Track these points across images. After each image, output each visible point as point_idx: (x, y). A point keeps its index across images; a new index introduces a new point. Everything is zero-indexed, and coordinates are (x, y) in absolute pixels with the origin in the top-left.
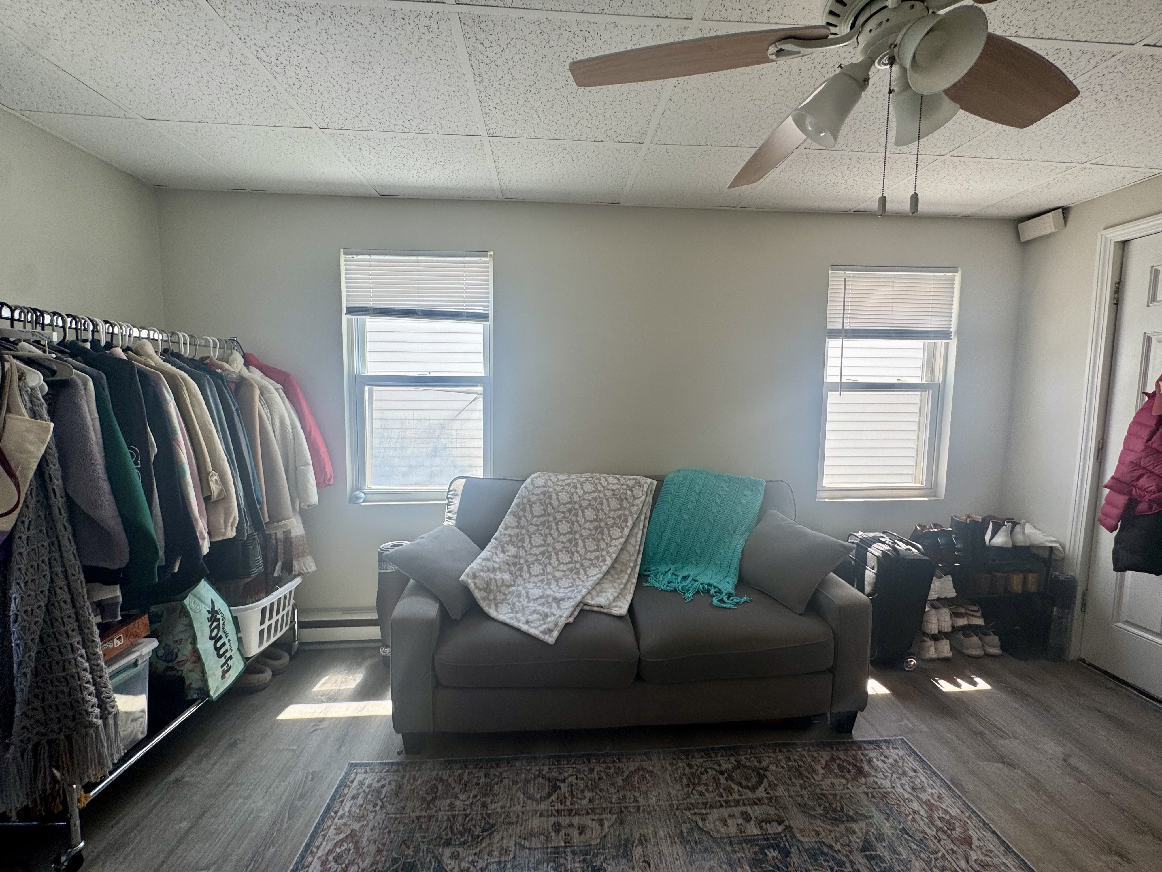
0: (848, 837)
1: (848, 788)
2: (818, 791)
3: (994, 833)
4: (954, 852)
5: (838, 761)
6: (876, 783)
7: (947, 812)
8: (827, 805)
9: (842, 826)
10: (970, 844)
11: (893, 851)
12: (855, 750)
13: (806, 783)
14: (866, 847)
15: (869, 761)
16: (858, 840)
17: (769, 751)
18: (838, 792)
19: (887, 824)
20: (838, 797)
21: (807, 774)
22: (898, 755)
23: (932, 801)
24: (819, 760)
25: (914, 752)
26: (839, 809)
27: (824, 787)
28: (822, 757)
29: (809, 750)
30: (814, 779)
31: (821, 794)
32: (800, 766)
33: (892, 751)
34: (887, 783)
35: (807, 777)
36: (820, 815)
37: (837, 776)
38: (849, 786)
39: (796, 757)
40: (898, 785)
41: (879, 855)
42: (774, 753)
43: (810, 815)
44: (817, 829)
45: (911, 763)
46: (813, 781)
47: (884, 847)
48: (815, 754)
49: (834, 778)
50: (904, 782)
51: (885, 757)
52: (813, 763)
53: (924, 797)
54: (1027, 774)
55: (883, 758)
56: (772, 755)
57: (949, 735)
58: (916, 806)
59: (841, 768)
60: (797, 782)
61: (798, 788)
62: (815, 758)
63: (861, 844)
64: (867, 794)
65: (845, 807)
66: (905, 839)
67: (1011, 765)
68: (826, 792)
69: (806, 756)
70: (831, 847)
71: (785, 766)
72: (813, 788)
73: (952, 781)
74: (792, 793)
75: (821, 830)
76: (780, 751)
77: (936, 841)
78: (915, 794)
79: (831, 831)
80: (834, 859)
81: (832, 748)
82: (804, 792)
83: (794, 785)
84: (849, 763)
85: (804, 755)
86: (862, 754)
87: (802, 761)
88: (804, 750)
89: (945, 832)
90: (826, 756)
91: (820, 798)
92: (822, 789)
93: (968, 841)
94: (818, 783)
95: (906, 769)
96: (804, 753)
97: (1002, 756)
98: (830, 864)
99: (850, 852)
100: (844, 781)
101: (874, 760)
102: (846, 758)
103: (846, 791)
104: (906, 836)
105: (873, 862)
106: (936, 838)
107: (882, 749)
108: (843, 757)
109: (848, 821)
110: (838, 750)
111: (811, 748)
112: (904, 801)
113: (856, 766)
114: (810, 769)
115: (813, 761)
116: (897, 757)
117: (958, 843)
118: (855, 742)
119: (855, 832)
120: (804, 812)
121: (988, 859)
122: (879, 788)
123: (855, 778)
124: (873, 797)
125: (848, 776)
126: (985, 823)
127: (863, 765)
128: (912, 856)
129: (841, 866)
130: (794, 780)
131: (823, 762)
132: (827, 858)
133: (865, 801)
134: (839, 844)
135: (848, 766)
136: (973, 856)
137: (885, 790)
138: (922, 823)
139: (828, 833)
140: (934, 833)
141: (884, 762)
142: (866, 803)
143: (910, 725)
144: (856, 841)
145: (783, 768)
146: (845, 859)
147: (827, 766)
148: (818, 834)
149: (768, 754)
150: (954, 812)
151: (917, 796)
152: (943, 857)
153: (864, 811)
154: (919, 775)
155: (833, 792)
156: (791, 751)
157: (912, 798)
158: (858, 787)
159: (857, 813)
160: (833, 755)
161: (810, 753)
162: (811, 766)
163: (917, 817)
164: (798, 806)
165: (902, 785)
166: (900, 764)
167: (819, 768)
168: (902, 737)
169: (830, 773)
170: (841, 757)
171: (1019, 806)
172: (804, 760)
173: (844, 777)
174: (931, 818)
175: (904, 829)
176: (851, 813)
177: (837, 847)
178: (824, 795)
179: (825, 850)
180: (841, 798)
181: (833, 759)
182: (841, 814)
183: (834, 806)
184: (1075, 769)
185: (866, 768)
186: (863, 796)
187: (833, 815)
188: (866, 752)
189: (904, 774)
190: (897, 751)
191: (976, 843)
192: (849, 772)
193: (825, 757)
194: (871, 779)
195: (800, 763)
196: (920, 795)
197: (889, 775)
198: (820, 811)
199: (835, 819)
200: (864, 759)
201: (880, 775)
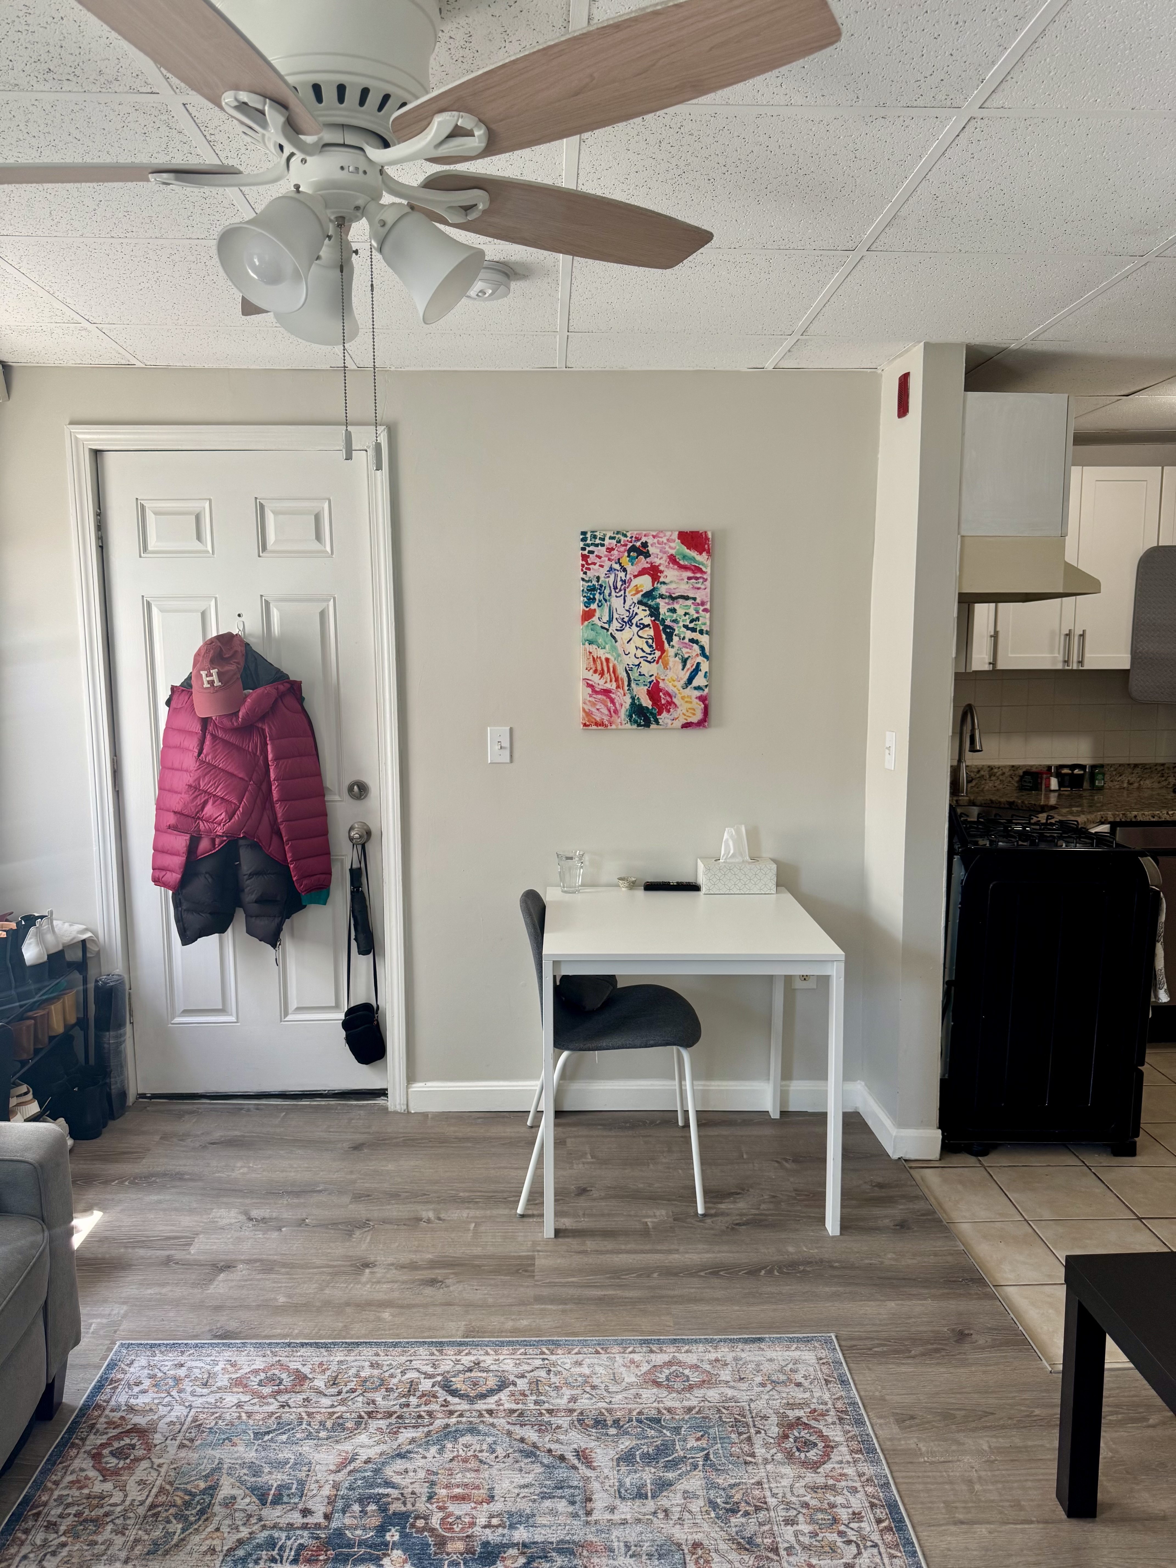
0: (235, 1510)
1: (160, 1466)
2: (141, 1511)
3: (302, 1345)
4: (307, 1400)
5: (106, 1452)
6: (172, 1423)
7: (256, 1372)
8: (173, 1510)
9: (217, 1508)
10: (305, 1377)
11: (280, 1465)
12: (100, 1416)
13: (117, 1521)
14: (262, 1495)
15: (131, 1409)
16: (247, 1500)
17: (13, 1551)
18: (158, 1483)
19: (241, 1448)
20: (168, 1487)
21: (101, 1512)
22: (143, 1368)
23: (234, 1376)
24: (87, 1478)
25: (152, 1346)
26: (187, 1498)
27: (140, 1498)
28: (82, 1470)
29: (57, 1483)
30: (115, 1505)
31: (149, 1510)
32: (78, 1514)
33: (132, 1370)
34: (179, 1411)
35: (107, 1515)
36: (184, 1530)
37: (130, 1468)
38: (157, 1461)
39: (59, 1510)
40: (191, 1398)
41: (279, 1486)
42: (22, 1543)
43: (176, 1545)
44: (204, 1548)
45: (166, 1361)
46: (119, 1509)
47: (270, 1473)
48: (69, 1478)
49: (131, 1475)
50: (189, 1389)
51: (137, 1384)
52: (86, 1491)
53: (223, 1381)
54: (248, 1262)
55: (136, 1389)
56: (24, 1551)
57: (149, 1291)
58: (231, 1399)
59: (118, 1454)
60: (107, 1532)
61: (119, 1540)
62: (78, 1481)
63: (254, 1499)
64: (182, 1446)
65: (189, 1487)
66: (271, 1440)
67: (228, 1267)
68: (150, 1500)
69: (65, 1492)
70: (240, 1542)
71: (63, 1539)
72: (132, 1515)
73: (216, 1337)
74: (123, 1555)
75: (208, 1542)
76: (27, 1532)
77: (287, 1409)
78: (214, 1388)
79: (218, 1530)
80: (259, 1547)
81: (73, 1445)
82: (132, 1533)
83: (109, 1543)
84: (118, 1437)
85: (62, 1496)
86: (112, 1411)
87: (68, 1505)
88: (52, 1490)
89: (279, 1392)
90: (81, 1463)
91: (156, 1515)
92: (142, 1503)
93: (300, 1378)
94: (127, 1503)
95: (172, 1372)
96: (56, 1494)
97: (214, 1265)
98: (264, 1557)
99: (260, 1520)
100: (145, 1464)
101: (133, 1401)
102: (105, 1437)
103: (163, 1470)
104: (266, 1438)
105: (285, 1499)
106: (283, 1406)
107: (121, 1380)
108: (103, 1439)
109: (212, 1496)
110: (83, 1440)
111: (54, 1478)
112: (217, 1407)
113: (129, 1431)
114: (95, 1502)
115: (81, 1488)
116: (146, 1371)
117: (298, 1388)
118: (84, 1410)
119: (234, 1498)
120: (166, 1553)
121: (328, 1373)
122: (182, 1424)
123: (149, 1447)
124: (192, 1440)
125: (139, 1453)
126: (289, 1345)
127: (133, 1422)
128: (295, 1448)
129: (275, 1545)
130: (100, 1539)
131: (92, 1473)
132: (254, 1557)
133: (194, 1456)
134: (242, 1528)
135: (122, 1443)
136: (320, 1383)
137: (189, 1419)
138: (257, 1408)
139: (218, 1534)
140: (277, 1404)
141: (144, 1392)
142: (196, 1456)
143: (105, 1321)
144: (247, 1502)
145: (64, 1545)
146: (266, 1533)
147: (106, 1474)
148: (212, 1551)
149: (18, 1559)
150: (259, 1364)
151: (219, 1388)
152: (309, 1414)
153: (207, 1467)
154: (189, 1364)
155: (155, 1490)
156: (38, 1514)
157: (218, 1395)
158: (165, 1450)
159: (206, 1476)
160: (88, 1453)
161: (61, 1486)
162: (88, 1497)
163: (247, 1408)
164: (151, 1557)
165: (193, 1394)
166: (160, 1375)
167: (99, 1487)
168: (118, 1343)
169: (120, 1475)
170: (99, 1442)
171: (282, 1299)
172: (70, 1500)
173: (138, 1460)
174: (255, 1394)
175: (256, 1434)
176: (202, 1485)
177: (244, 1532)
178: (152, 1506)
179: (241, 1553)
180: (171, 1483)
181: (96, 1457)
182: (198, 1498)
183: (179, 1502)
184: (264, 1220)
185: (141, 1420)
186: (183, 1453)
187: (194, 1512)
188: (113, 1403)
189: (177, 1380)
190: (136, 1364)
191: (306, 1370)
192: (133, 1447)
193: (84, 1466)
194: (162, 1425)
195: (72, 1510)
196: (219, 1384)
197: (169, 1399)
198: (177, 1527)
199: (202, 1512)
200: (124, 1414)
201: (162, 1410)
